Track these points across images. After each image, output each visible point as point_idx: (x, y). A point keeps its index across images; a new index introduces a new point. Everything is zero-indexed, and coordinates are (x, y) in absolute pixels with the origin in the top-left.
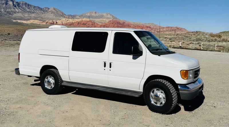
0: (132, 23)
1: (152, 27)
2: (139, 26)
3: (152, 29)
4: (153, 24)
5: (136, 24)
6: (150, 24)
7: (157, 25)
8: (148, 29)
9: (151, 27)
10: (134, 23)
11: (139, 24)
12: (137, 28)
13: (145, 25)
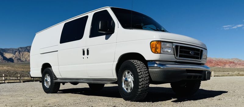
0: (214, 59)
1: (236, 62)
2: (222, 62)
3: (236, 64)
4: (238, 59)
5: (218, 59)
6: (234, 59)
7: (241, 60)
8: (232, 64)
9: (235, 62)
10: (217, 59)
11: (222, 60)
12: (219, 63)
13: (228, 61)
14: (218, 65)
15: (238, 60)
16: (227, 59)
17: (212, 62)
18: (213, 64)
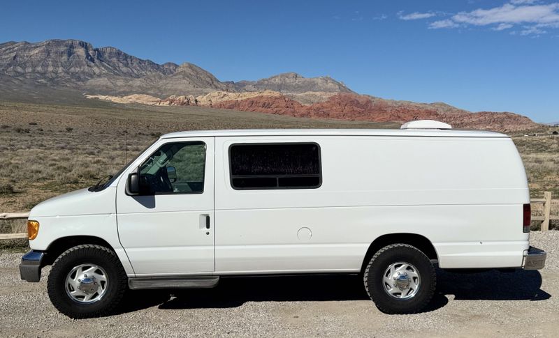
0: (390, 104)
1: (441, 112)
2: (409, 111)
4: (445, 105)
5: (400, 104)
6: (436, 106)
7: (454, 108)
9: (439, 113)
10: (395, 103)
11: (408, 105)
12: (401, 115)
13: (423, 108)
14: (399, 117)
15: (446, 109)
16: (421, 104)
17: (386, 111)
18: (387, 116)
